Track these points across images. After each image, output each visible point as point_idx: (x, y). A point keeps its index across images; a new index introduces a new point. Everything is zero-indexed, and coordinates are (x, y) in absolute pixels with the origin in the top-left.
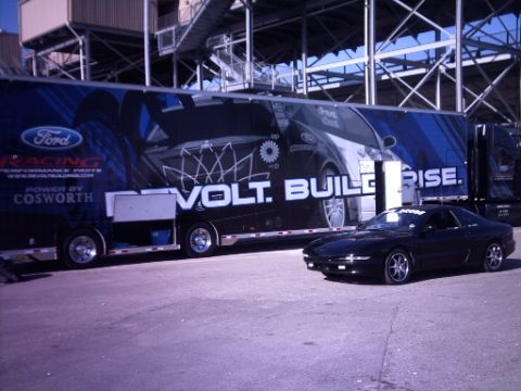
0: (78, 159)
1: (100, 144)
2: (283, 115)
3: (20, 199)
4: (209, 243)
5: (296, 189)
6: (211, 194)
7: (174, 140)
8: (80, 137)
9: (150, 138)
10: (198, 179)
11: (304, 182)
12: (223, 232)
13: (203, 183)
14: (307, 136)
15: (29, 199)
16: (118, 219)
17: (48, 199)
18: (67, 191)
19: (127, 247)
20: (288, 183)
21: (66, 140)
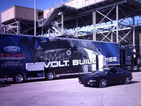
0: (19, 55)
1: (25, 50)
2: (72, 43)
3: (3, 65)
4: (53, 77)
5: (75, 62)
6: (53, 64)
7: (44, 50)
9: (38, 49)
11: (77, 61)
12: (56, 74)
13: (51, 61)
14: (78, 49)
15: (6, 65)
16: (29, 70)
17: (11, 65)
18: (16, 63)
19: (31, 78)
21: (16, 50)
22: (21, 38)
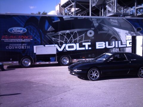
0: (25, 36)
1: (32, 32)
2: (96, 22)
3: (8, 47)
4: (68, 62)
5: (100, 45)
6: (69, 46)
7: (56, 30)
8: (26, 30)
9: (48, 30)
10: (65, 42)
12: (73, 58)
13: (66, 43)
14: (105, 28)
15: (10, 48)
17: (16, 48)
18: (22, 45)
20: (97, 43)
21: (22, 31)
22: (28, 18)
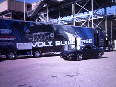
0: (11, 36)
1: (15, 33)
2: (55, 27)
4: (39, 55)
5: (58, 43)
6: (39, 44)
8: (11, 31)
9: (26, 32)
10: (37, 41)
12: (42, 52)
13: (38, 41)
14: (60, 32)
16: (19, 49)
17: (4, 44)
18: (8, 43)
19: (21, 55)
20: (56, 42)
21: (8, 32)
22: (12, 22)
